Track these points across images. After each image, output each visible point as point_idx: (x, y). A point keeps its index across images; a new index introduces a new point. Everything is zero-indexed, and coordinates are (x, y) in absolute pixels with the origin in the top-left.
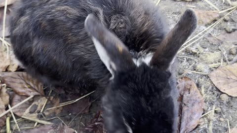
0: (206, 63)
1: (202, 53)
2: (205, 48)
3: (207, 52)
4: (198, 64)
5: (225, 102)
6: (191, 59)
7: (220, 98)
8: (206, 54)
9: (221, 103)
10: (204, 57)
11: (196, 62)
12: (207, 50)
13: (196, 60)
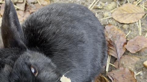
0: (109, 11)
1: (105, 6)
2: (105, 2)
3: (107, 5)
4: (104, 13)
5: (126, 29)
6: (100, 12)
7: (123, 28)
8: (107, 6)
9: (125, 30)
10: (106, 8)
11: (103, 13)
12: (107, 3)
13: (102, 11)
